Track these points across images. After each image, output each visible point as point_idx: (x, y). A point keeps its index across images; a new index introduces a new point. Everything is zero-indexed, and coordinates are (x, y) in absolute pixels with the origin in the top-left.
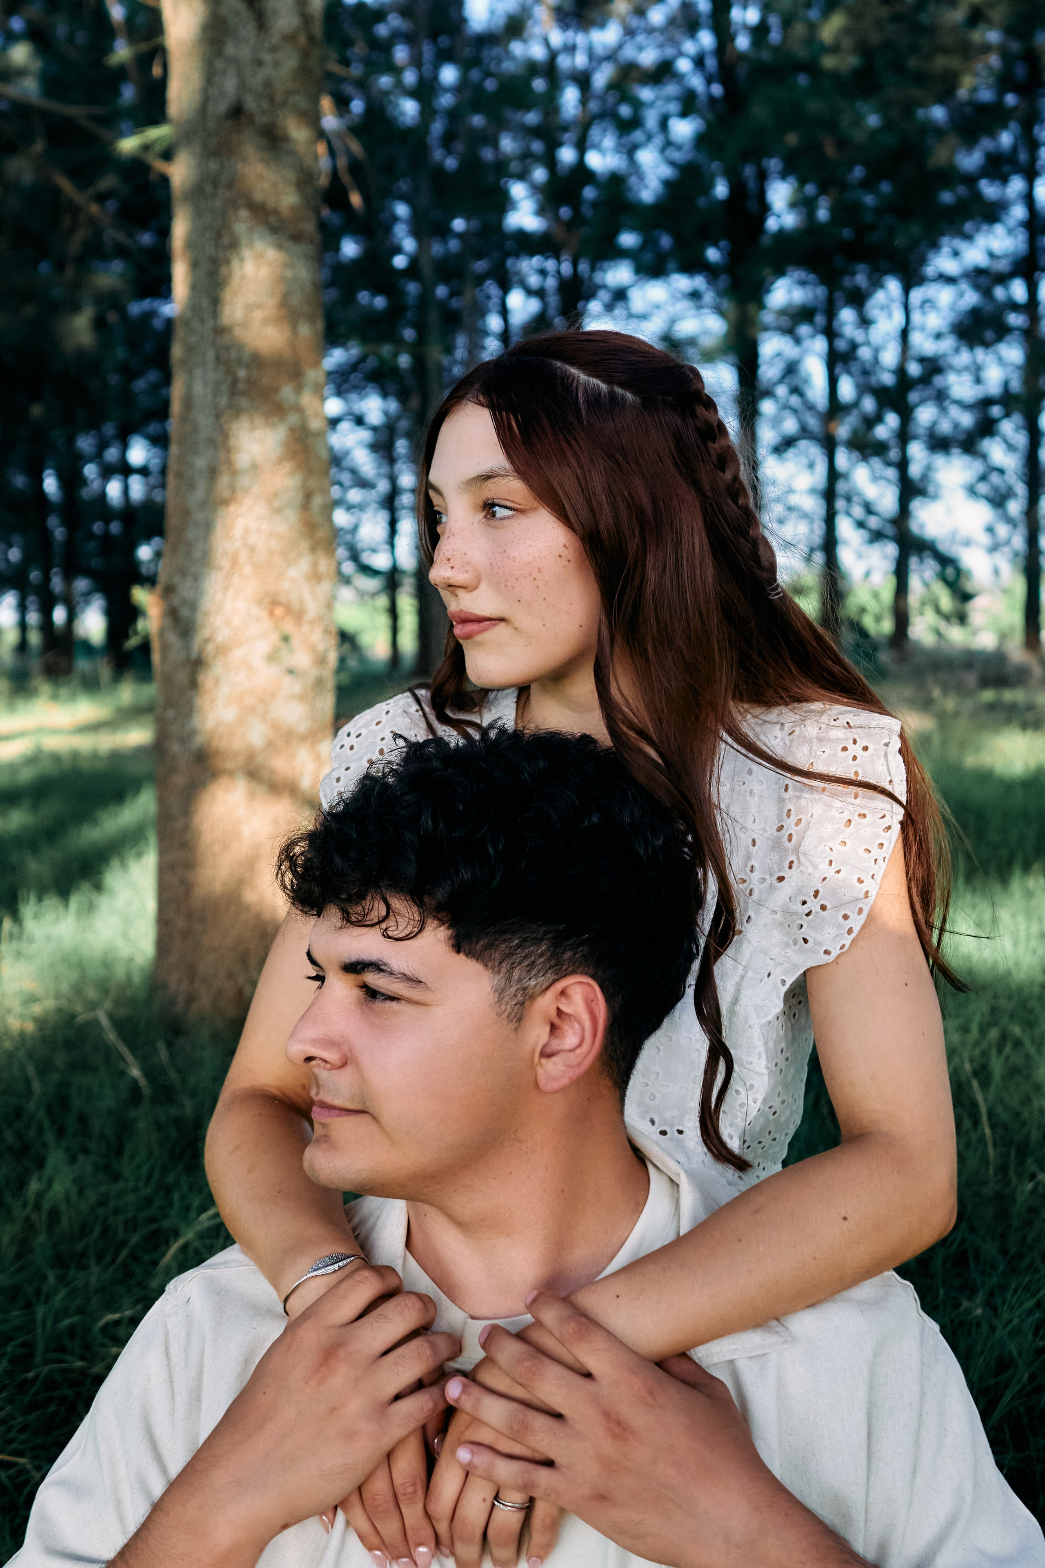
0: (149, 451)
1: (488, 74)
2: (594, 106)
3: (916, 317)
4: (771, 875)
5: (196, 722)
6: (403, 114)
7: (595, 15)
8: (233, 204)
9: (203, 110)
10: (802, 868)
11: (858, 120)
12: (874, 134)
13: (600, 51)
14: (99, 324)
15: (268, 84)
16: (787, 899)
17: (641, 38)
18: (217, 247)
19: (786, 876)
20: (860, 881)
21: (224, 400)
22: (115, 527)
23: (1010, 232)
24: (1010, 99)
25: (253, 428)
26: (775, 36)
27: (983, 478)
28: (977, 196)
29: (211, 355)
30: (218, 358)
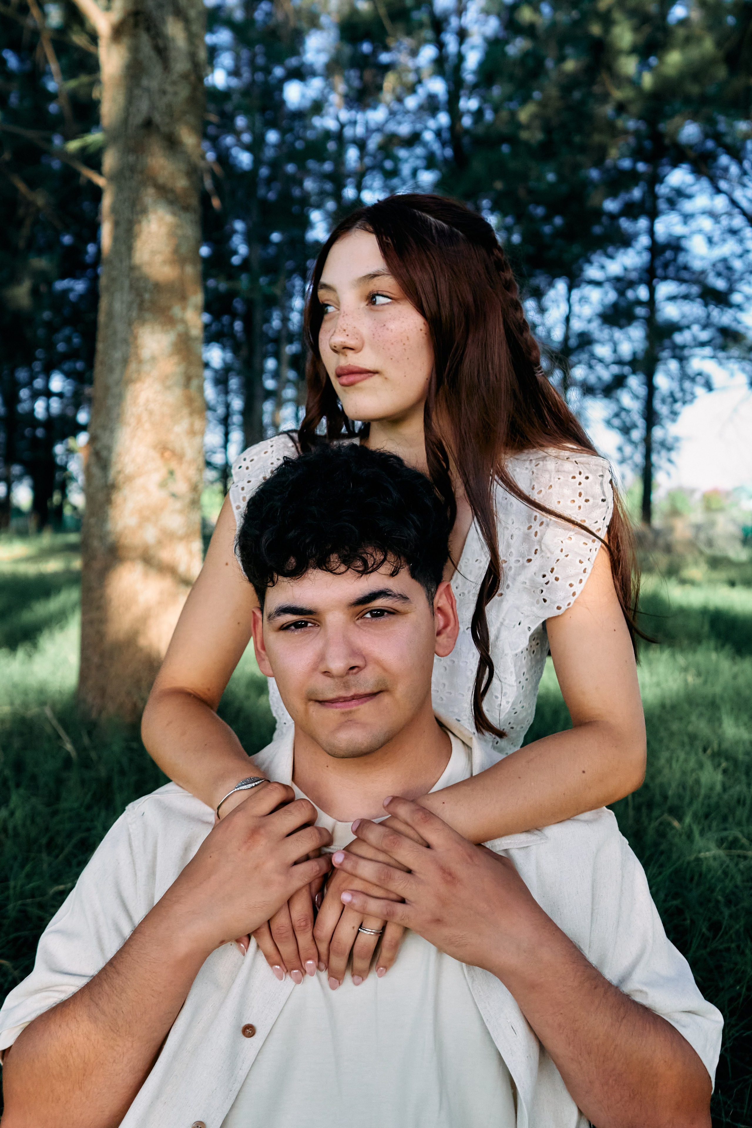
0: (64, 381)
1: (298, 138)
2: (368, 161)
3: (576, 308)
4: (523, 558)
5: (110, 526)
6: (241, 162)
7: (370, 100)
8: (143, 183)
9: (125, 121)
10: (543, 554)
11: (541, 178)
12: (551, 185)
13: (372, 125)
14: (35, 292)
15: (169, 106)
16: (533, 574)
17: (399, 117)
18: (132, 212)
19: (532, 559)
20: (581, 562)
21: (134, 314)
22: (40, 432)
23: (639, 253)
24: (641, 167)
25: (153, 333)
26: (489, 116)
27: (617, 415)
28: (618, 229)
29: (127, 284)
30: (131, 287)
